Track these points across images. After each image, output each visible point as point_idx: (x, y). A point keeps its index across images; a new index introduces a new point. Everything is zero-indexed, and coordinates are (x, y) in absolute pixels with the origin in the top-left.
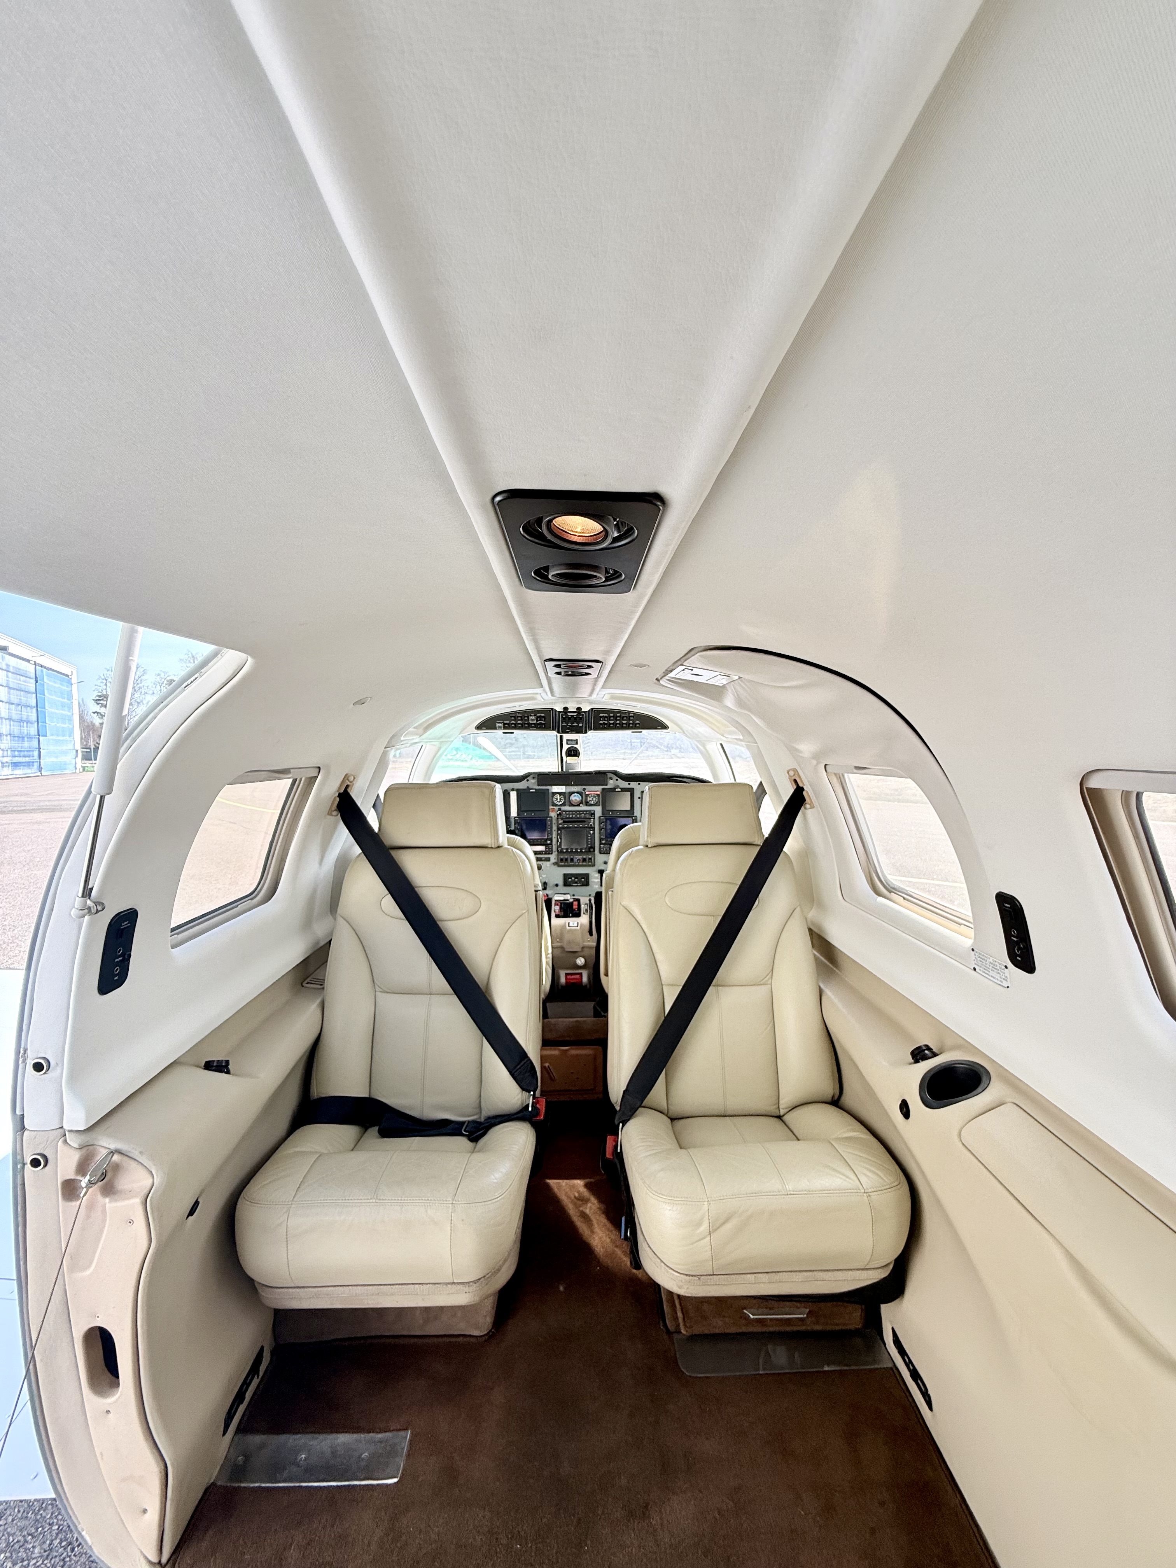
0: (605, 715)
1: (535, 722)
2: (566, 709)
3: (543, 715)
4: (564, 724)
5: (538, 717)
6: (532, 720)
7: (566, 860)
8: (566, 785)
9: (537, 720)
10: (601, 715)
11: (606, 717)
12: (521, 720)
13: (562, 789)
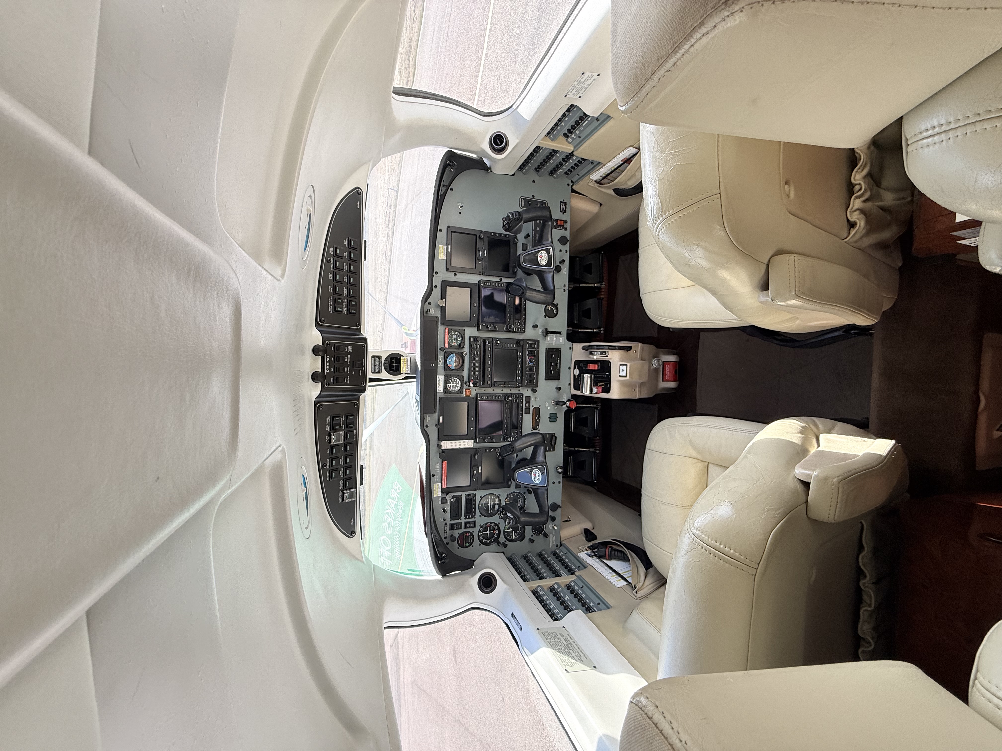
0: (331, 302)
1: (342, 433)
2: (315, 377)
3: (328, 420)
4: (347, 380)
5: (333, 428)
6: (338, 439)
7: (530, 376)
8: (436, 375)
9: (339, 430)
10: (330, 308)
11: (335, 300)
12: (338, 458)
13: (441, 378)
